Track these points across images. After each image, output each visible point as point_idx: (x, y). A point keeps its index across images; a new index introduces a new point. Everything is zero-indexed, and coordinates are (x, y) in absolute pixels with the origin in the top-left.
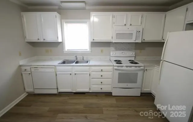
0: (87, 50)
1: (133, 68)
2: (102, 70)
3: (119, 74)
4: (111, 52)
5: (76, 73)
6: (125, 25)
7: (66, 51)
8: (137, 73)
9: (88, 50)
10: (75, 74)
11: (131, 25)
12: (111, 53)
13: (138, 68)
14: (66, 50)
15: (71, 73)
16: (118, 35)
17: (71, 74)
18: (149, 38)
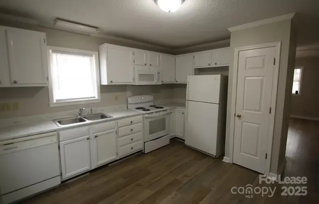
0: (95, 97)
1: (161, 113)
2: (132, 122)
3: (150, 122)
4: (128, 98)
5: (95, 135)
6: (146, 64)
7: (55, 103)
8: (165, 118)
9: (97, 98)
10: (96, 137)
11: (151, 65)
12: (130, 100)
13: (164, 113)
14: (55, 101)
15: (88, 136)
16: (142, 76)
17: (88, 139)
18: (168, 80)
